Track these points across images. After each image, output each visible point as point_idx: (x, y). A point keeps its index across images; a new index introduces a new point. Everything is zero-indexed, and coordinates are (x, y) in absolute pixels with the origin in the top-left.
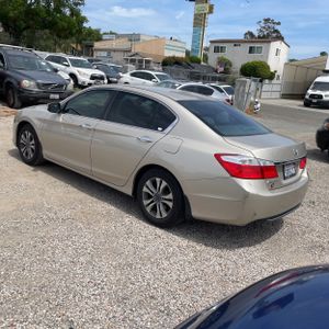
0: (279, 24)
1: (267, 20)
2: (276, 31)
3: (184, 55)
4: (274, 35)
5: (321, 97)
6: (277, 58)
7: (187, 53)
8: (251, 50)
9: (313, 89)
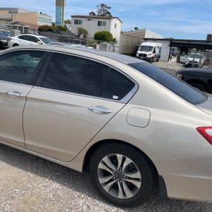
0: (110, 8)
1: (102, 5)
2: (108, 13)
3: (51, 25)
4: (108, 15)
5: (145, 55)
6: (116, 29)
7: (53, 24)
8: (99, 24)
9: (141, 50)
